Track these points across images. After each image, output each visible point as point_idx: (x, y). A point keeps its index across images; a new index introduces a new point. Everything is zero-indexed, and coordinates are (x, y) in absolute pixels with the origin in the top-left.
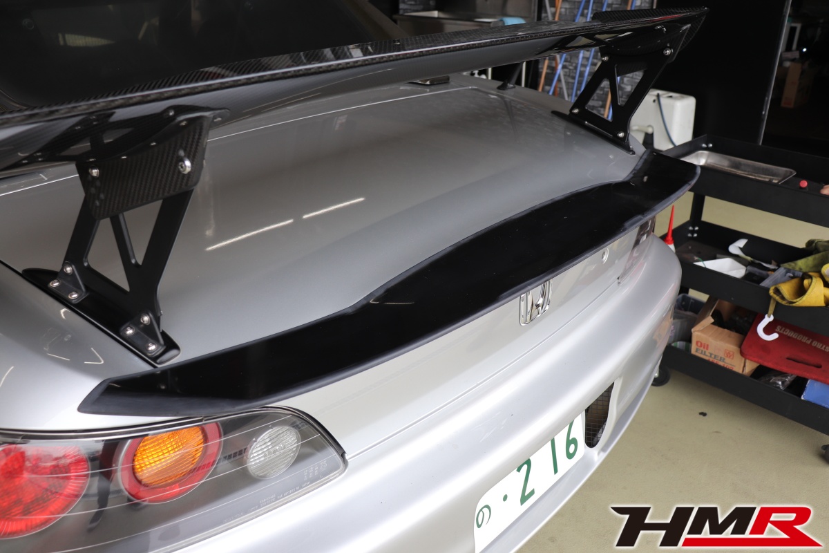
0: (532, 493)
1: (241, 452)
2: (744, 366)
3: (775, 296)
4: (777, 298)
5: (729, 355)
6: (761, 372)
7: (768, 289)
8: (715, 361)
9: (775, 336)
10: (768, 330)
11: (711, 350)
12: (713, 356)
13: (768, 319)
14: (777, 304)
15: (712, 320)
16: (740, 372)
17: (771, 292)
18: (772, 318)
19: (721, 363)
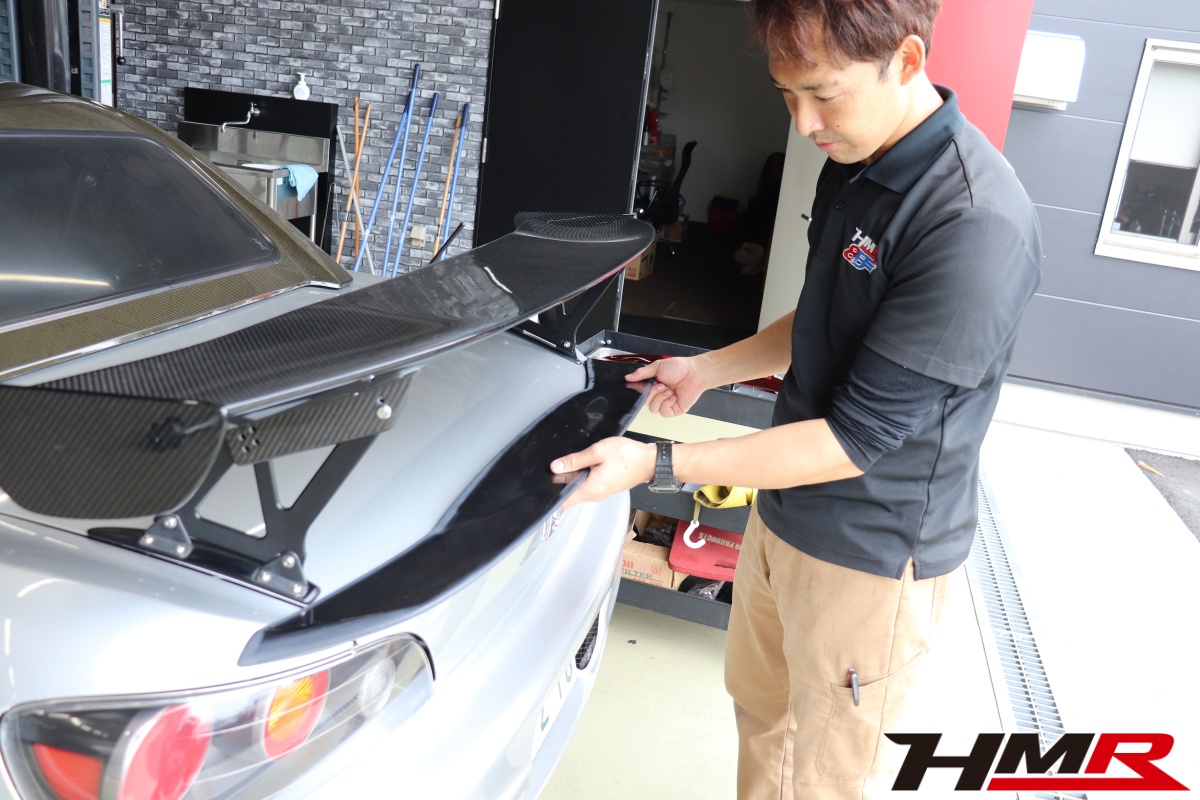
0: (547, 720)
1: (355, 698)
2: (673, 580)
3: (699, 500)
4: (702, 502)
5: (656, 570)
6: (690, 584)
7: (692, 495)
8: (641, 580)
9: (702, 543)
10: (694, 537)
11: (636, 568)
12: (639, 575)
13: (694, 525)
14: (702, 507)
15: (635, 535)
16: (669, 587)
17: (695, 497)
18: (697, 524)
19: (648, 581)
